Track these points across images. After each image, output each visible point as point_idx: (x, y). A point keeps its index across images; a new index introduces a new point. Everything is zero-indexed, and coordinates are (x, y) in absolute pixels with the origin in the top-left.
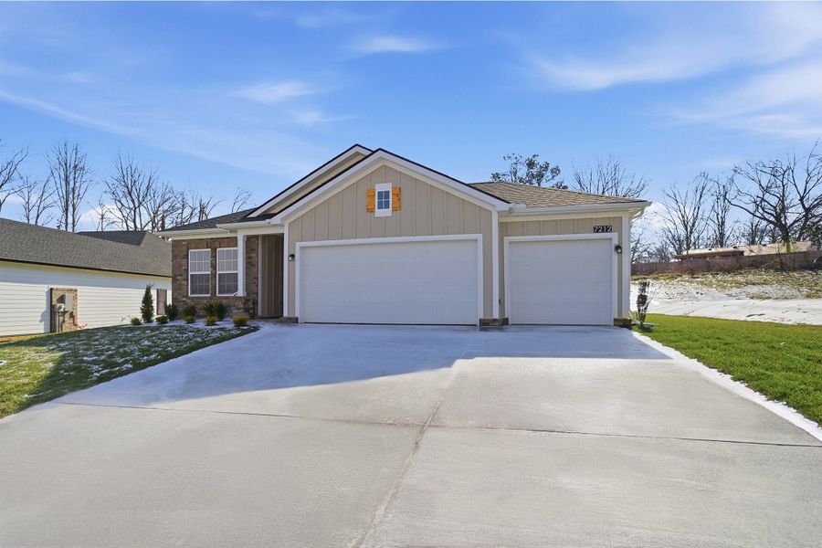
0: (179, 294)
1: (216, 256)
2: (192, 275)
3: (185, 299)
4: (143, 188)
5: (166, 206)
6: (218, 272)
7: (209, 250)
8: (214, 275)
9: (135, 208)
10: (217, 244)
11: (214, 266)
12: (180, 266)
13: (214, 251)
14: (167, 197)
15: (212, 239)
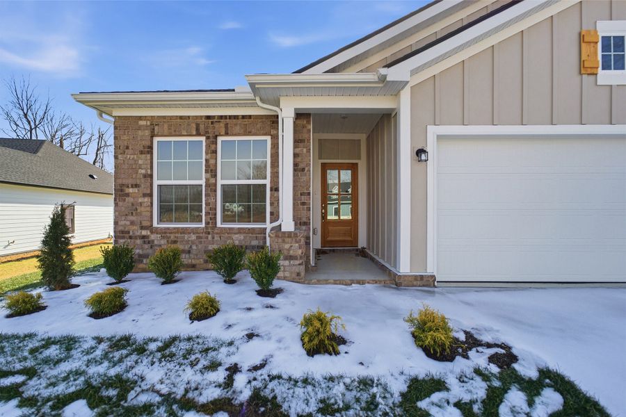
0: (132, 223)
1: (215, 152)
2: (160, 186)
3: (144, 233)
4: (40, 113)
5: (64, 131)
6: (220, 182)
7: (203, 139)
8: (211, 187)
9: (31, 129)
10: (221, 127)
11: (212, 171)
12: (134, 168)
13: (212, 141)
14: (64, 123)
15: (208, 117)
